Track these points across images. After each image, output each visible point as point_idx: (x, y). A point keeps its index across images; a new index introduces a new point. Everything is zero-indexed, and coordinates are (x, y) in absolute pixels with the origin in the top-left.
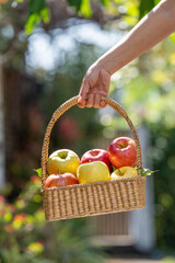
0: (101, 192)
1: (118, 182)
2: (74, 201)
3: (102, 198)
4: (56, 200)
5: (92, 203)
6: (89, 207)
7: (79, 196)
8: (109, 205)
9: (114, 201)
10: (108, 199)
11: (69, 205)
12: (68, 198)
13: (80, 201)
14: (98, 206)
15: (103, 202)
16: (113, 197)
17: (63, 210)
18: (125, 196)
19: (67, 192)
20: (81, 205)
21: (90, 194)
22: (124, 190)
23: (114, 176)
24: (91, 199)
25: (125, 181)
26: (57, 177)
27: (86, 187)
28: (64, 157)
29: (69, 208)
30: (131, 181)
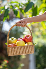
0: (23, 49)
1: (27, 46)
2: (16, 51)
3: (23, 50)
4: (11, 50)
5: (20, 52)
6: (19, 53)
7: (17, 49)
8: (25, 52)
9: (26, 51)
10: (24, 51)
11: (14, 52)
12: (14, 50)
13: (17, 51)
14: (22, 52)
15: (23, 52)
16: (26, 50)
17: (13, 53)
18: (29, 50)
19: (14, 48)
20: (17, 52)
21: (20, 49)
22: (29, 48)
23: (26, 45)
24: (20, 51)
25: (29, 46)
26: (11, 44)
27: (19, 47)
28: (13, 39)
29: (14, 53)
30: (31, 46)
